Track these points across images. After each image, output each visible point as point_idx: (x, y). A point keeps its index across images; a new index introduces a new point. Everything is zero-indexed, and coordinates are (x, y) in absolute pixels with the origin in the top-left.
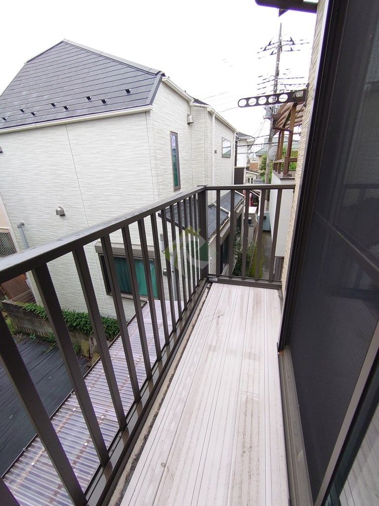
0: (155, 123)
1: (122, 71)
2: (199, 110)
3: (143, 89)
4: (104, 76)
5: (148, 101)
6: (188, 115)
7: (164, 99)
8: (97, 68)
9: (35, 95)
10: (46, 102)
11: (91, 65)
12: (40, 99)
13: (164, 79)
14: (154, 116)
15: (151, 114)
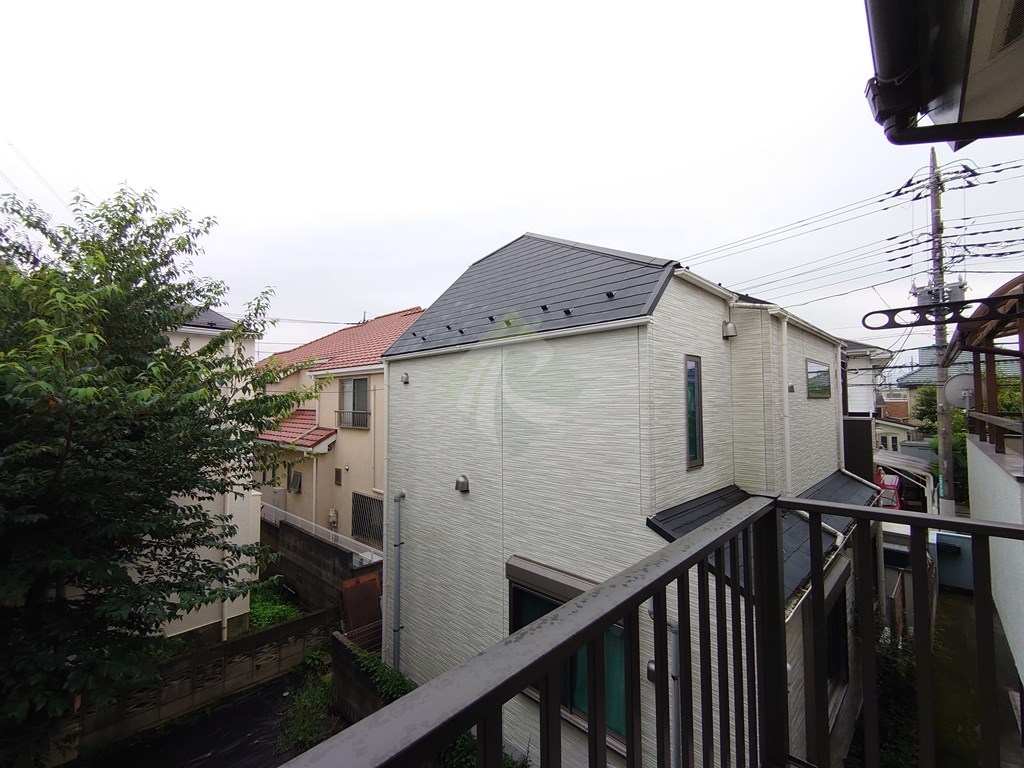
0: (654, 344)
1: (605, 266)
2: (750, 314)
3: (638, 290)
4: (574, 274)
5: (645, 309)
6: (725, 323)
7: (675, 302)
8: (567, 264)
9: (470, 306)
10: (483, 315)
11: (557, 262)
12: (476, 311)
13: (678, 272)
14: (654, 332)
15: (649, 330)
